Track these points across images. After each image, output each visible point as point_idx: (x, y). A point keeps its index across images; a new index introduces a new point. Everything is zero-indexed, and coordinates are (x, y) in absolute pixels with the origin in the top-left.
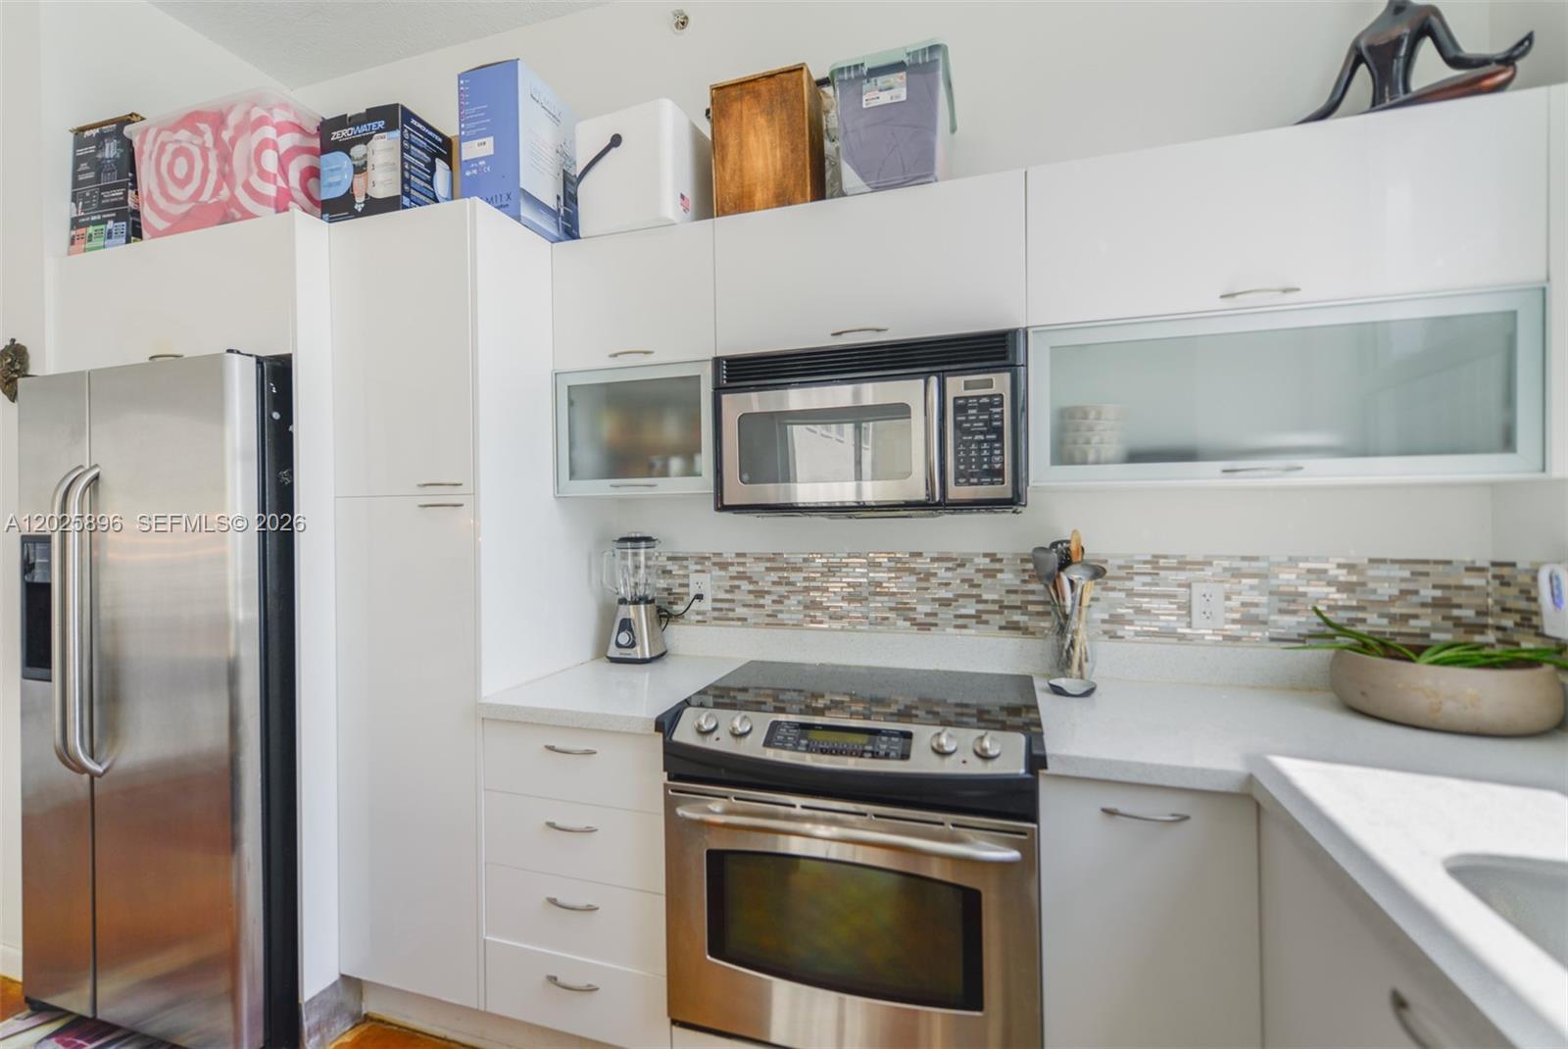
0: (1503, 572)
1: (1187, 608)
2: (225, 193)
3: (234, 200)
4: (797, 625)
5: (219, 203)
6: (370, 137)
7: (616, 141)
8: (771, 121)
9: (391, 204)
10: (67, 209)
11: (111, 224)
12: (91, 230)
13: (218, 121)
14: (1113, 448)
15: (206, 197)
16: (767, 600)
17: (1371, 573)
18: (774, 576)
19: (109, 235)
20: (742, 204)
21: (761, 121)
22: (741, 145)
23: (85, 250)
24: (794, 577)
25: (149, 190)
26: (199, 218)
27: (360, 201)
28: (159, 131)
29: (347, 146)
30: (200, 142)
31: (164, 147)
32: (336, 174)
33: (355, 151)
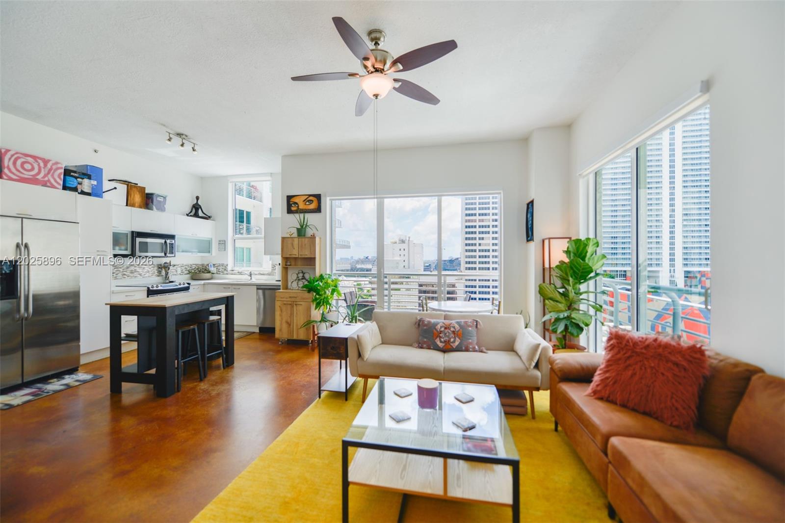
0: (203, 265)
1: (177, 271)
2: (46, 179)
3: (49, 181)
4: (121, 279)
5: (44, 181)
6: (84, 179)
7: (115, 188)
8: (139, 193)
9: (89, 194)
13: (46, 162)
14: (181, 250)
15: (39, 177)
16: (114, 275)
17: (193, 266)
18: (116, 270)
20: (133, 205)
21: (138, 193)
22: (134, 195)
24: (121, 270)
25: (8, 166)
26: (33, 181)
27: (79, 191)
28: (17, 153)
29: (76, 178)
30: (37, 163)
31: (19, 158)
32: (72, 182)
33: (78, 179)
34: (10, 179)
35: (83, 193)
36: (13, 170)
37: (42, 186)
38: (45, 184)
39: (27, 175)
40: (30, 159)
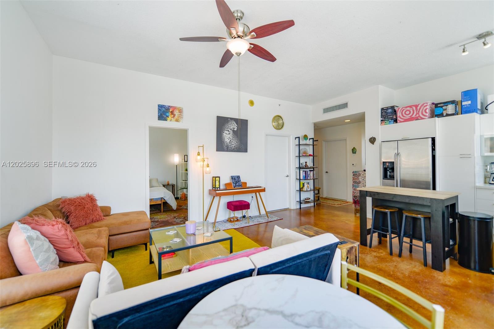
2: (418, 115)
3: (419, 116)
5: (416, 117)
6: (448, 105)
9: (452, 115)
10: (380, 119)
11: (390, 121)
12: (386, 121)
13: (416, 106)
15: (413, 116)
19: (390, 122)
23: (385, 125)
25: (400, 116)
26: (411, 119)
27: (445, 114)
28: (403, 108)
29: (442, 107)
30: (412, 109)
31: (403, 110)
32: (438, 111)
33: (443, 107)
34: (401, 122)
35: (448, 115)
36: (402, 117)
37: (416, 120)
38: (417, 119)
39: (408, 117)
40: (408, 108)
